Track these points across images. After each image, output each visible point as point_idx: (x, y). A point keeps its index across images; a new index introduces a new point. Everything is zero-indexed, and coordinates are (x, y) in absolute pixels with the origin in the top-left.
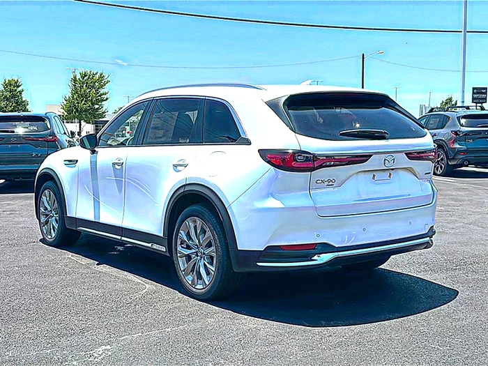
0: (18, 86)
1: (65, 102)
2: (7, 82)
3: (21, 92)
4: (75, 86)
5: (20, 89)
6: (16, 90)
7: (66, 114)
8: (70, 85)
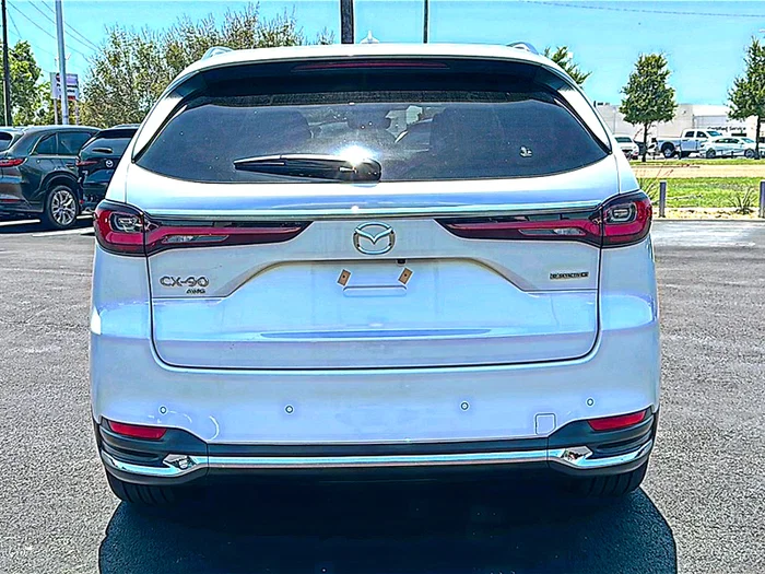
0: (660, 67)
1: (736, 88)
2: (643, 60)
3: (663, 77)
4: (754, 59)
5: (664, 70)
6: (655, 73)
7: (736, 108)
8: (747, 58)
